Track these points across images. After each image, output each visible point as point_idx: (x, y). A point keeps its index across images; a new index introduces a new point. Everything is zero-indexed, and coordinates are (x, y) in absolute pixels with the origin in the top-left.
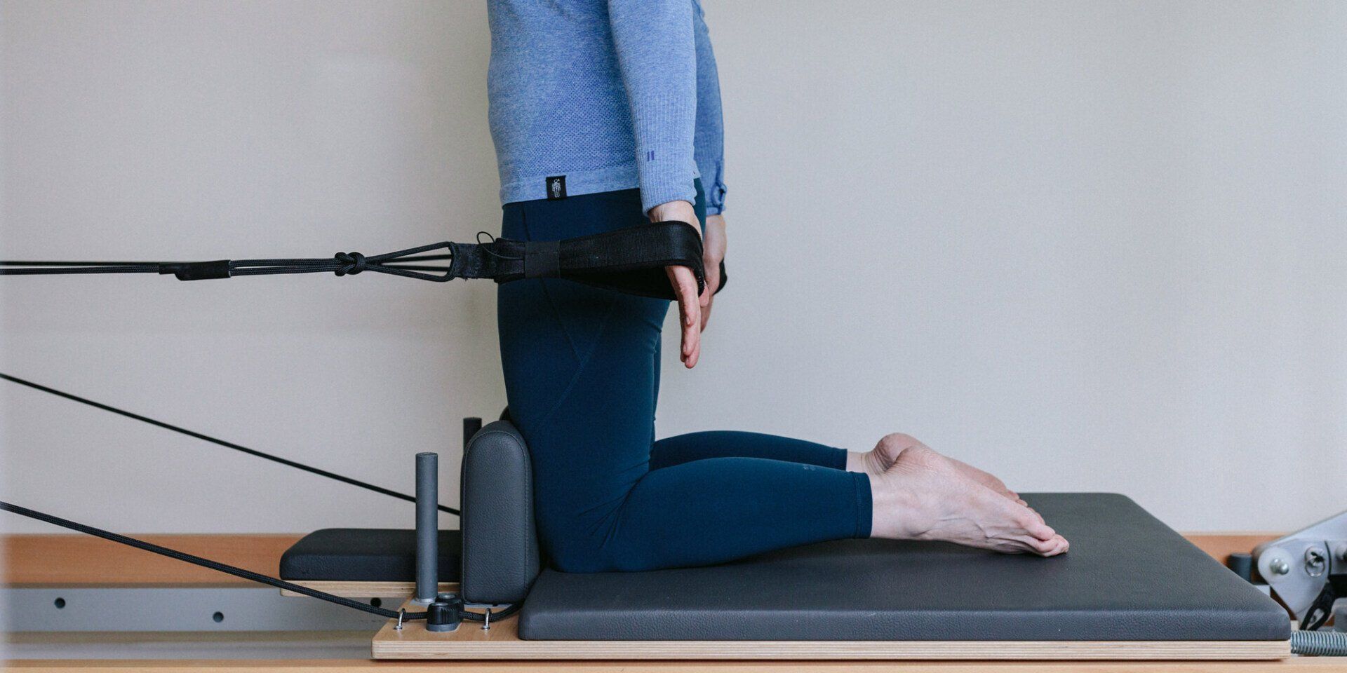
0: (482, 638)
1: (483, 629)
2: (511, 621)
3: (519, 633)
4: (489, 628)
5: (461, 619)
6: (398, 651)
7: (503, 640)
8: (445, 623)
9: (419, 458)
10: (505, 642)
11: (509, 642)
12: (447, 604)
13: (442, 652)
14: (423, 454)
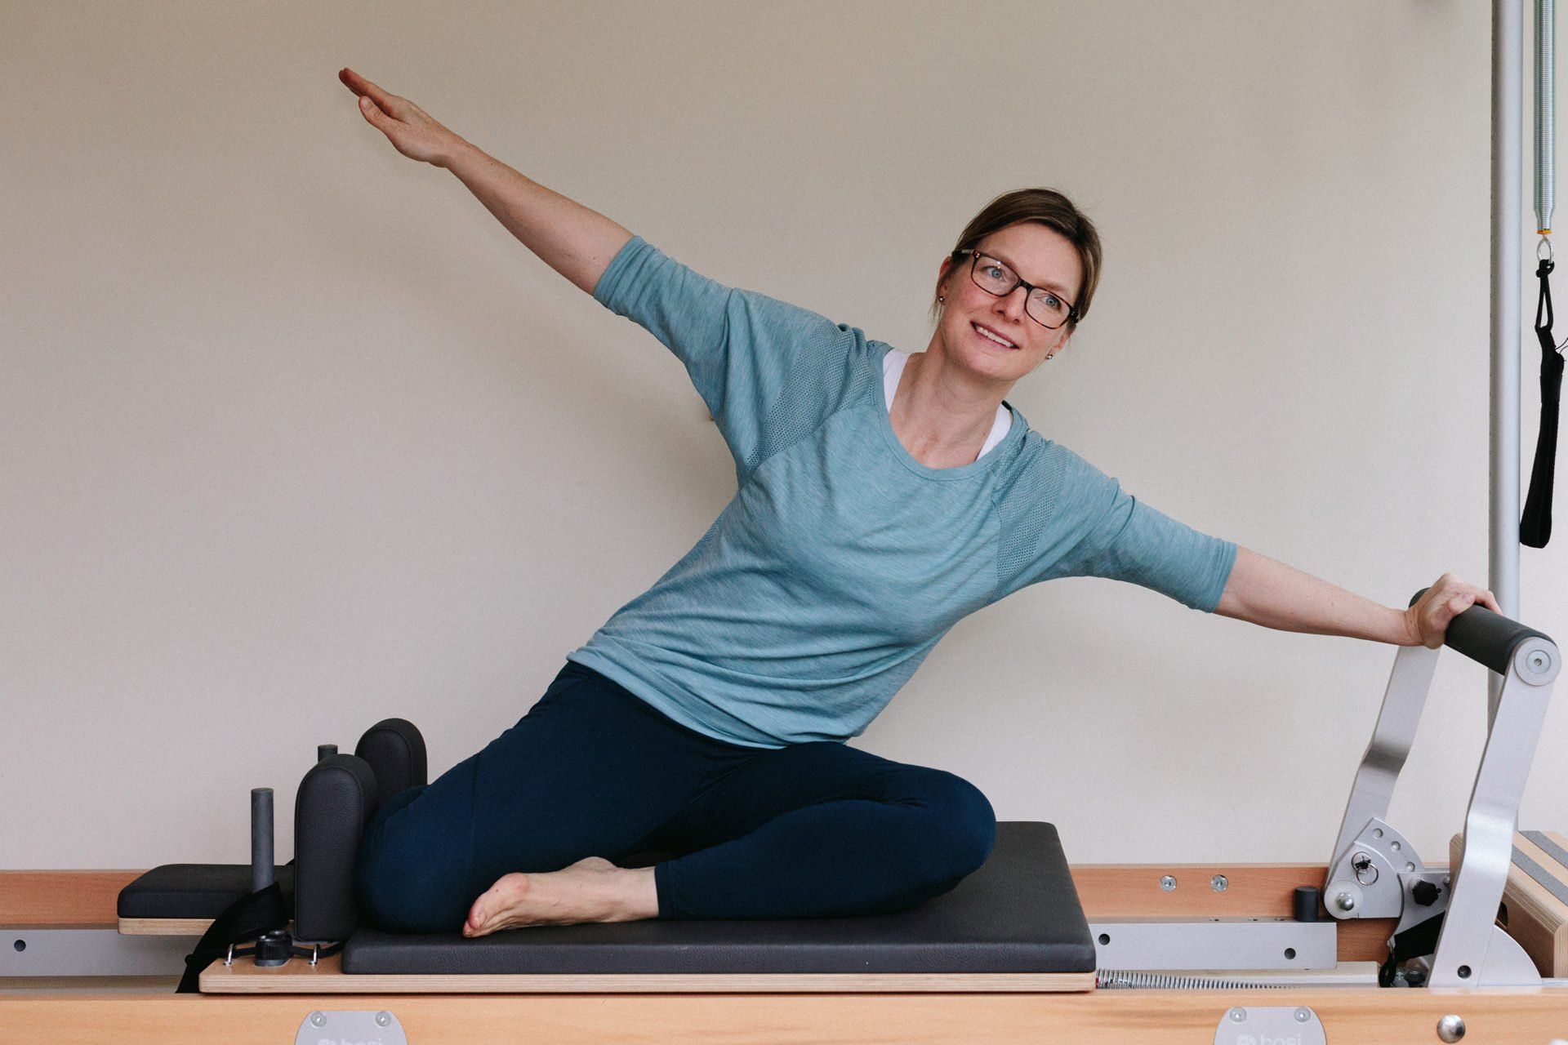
0: (308, 972)
1: (310, 964)
2: (336, 958)
3: (342, 966)
4: (316, 963)
5: (291, 955)
6: (223, 985)
7: (327, 973)
8: (273, 959)
9: (255, 795)
10: (327, 976)
11: (332, 976)
12: (274, 940)
13: (267, 986)
14: (259, 790)
